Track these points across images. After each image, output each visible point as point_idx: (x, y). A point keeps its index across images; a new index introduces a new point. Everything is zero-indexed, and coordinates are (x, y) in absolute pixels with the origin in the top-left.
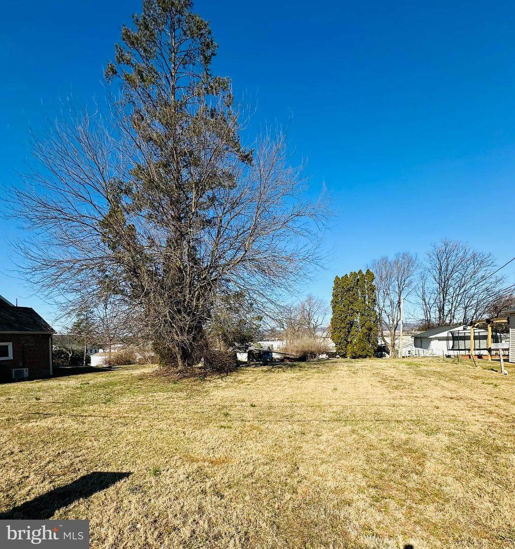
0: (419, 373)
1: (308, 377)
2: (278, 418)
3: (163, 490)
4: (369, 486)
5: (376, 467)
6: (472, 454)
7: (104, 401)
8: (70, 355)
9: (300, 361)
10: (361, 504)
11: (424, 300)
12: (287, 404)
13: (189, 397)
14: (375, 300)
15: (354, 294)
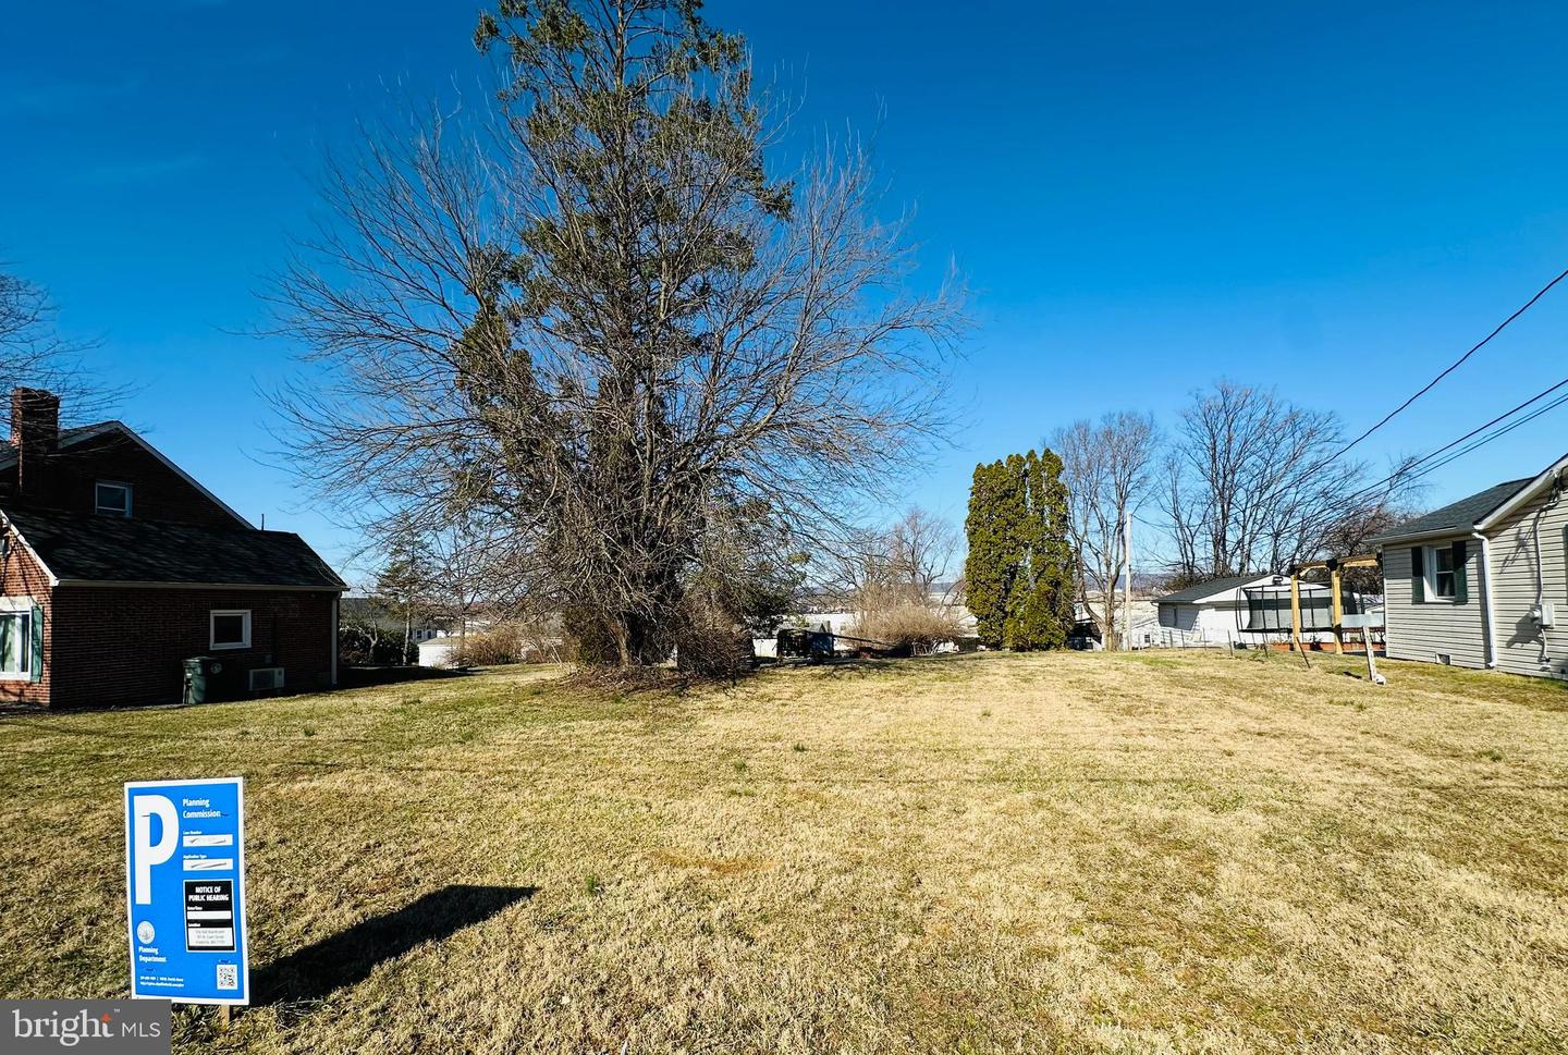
0: (1178, 681)
1: (920, 689)
2: (860, 775)
3: (613, 924)
4: (1091, 920)
5: (1101, 878)
6: (1325, 853)
7: (459, 737)
8: (374, 643)
9: (897, 657)
10: (1077, 957)
11: (1178, 518)
12: (878, 746)
13: (650, 730)
14: (1065, 518)
15: (1018, 505)
